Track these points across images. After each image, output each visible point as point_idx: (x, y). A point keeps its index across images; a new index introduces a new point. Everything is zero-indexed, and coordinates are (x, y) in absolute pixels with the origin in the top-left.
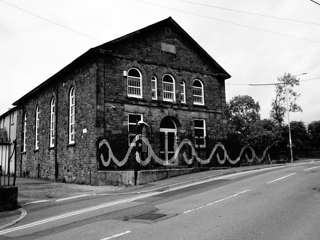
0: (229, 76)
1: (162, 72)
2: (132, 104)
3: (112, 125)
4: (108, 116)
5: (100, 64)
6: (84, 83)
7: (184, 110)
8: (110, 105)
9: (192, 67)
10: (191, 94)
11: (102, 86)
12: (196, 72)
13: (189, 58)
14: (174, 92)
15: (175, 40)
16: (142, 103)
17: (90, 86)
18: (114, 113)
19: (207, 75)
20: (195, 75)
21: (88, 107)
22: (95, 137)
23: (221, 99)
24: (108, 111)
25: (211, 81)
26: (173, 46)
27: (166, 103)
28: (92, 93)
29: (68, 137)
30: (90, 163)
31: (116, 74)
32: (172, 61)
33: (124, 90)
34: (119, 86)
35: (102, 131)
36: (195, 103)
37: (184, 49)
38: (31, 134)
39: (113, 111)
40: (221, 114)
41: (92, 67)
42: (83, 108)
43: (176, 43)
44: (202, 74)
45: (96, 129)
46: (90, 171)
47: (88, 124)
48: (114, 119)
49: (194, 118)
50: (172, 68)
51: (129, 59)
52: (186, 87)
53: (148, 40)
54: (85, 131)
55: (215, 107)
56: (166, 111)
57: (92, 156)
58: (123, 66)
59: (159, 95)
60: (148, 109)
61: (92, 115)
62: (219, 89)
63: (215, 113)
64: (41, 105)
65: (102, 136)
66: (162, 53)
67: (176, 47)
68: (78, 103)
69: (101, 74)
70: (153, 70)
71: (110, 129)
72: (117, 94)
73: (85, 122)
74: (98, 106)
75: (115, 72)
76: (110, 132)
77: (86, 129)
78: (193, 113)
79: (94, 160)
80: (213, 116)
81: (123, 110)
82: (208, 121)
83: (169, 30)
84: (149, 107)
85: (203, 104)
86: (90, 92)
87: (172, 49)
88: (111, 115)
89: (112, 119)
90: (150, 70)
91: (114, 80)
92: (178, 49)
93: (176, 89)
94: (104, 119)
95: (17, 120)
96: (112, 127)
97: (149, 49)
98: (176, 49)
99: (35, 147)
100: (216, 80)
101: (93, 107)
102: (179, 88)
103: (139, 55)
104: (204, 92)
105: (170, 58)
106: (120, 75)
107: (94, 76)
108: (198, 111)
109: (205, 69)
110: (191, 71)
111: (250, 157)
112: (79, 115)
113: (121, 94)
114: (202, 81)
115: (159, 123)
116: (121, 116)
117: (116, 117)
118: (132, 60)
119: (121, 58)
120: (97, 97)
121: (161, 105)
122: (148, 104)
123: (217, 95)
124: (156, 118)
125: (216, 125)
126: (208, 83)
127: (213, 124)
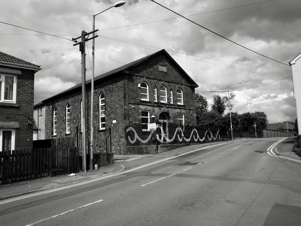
0: (197, 86)
1: (159, 84)
2: (144, 105)
3: (133, 118)
4: (131, 113)
5: (125, 80)
6: (113, 91)
7: (172, 108)
8: (131, 105)
9: (176, 81)
10: (176, 98)
11: (127, 94)
12: (178, 84)
13: (174, 75)
14: (166, 97)
15: (166, 63)
16: (149, 104)
17: (118, 93)
18: (134, 111)
19: (184, 85)
20: (178, 86)
21: (117, 106)
22: (124, 126)
23: (193, 100)
24: (131, 109)
25: (187, 89)
26: (165, 67)
27: (162, 104)
28: (120, 98)
29: (99, 125)
30: (120, 141)
31: (134, 86)
32: (165, 77)
33: (139, 96)
34: (136, 94)
35: (128, 122)
36: (178, 104)
37: (171, 69)
38: (61, 123)
39: (133, 110)
40: (193, 110)
41: (120, 82)
42: (112, 107)
43: (167, 66)
44: (182, 85)
45: (124, 120)
46: (120, 147)
47: (117, 117)
48: (134, 114)
49: (177, 113)
50: (165, 81)
51: (141, 77)
52: (173, 93)
53: (151, 64)
54: (114, 122)
55: (189, 106)
56: (162, 109)
57: (121, 137)
58: (138, 81)
59: (158, 99)
60: (152, 108)
61: (120, 112)
62: (191, 94)
63: (189, 110)
64: (71, 103)
65: (128, 125)
66: (159, 72)
67: (167, 68)
68: (107, 103)
69: (126, 86)
70: (154, 83)
71: (132, 120)
72: (135, 99)
73: (115, 116)
74: (125, 106)
75: (134, 85)
76: (131, 122)
77: (116, 121)
78: (177, 110)
79: (123, 140)
80: (188, 112)
81: (139, 109)
82: (186, 115)
83: (163, 57)
84: (153, 106)
85: (182, 104)
86: (118, 97)
87: (164, 69)
88: (132, 112)
89: (133, 115)
90: (153, 83)
91: (133, 90)
92: (168, 69)
93: (167, 95)
94: (129, 114)
95: (46, 113)
96: (133, 119)
97: (152, 70)
98: (167, 69)
99: (66, 132)
100: (190, 89)
101: (122, 107)
102: (169, 94)
103: (146, 73)
104: (183, 96)
105: (164, 75)
106: (137, 87)
107: (122, 87)
108: (180, 109)
109: (183, 82)
110: (175, 83)
111: (210, 137)
112: (109, 111)
113: (137, 99)
114: (182, 89)
115: (158, 116)
116: (137, 112)
117: (135, 113)
118: (143, 77)
119: (137, 76)
120: (124, 101)
121: (159, 105)
122: (152, 104)
123: (191, 98)
124: (157, 113)
125: (190, 117)
126: (185, 90)
127: (188, 117)
